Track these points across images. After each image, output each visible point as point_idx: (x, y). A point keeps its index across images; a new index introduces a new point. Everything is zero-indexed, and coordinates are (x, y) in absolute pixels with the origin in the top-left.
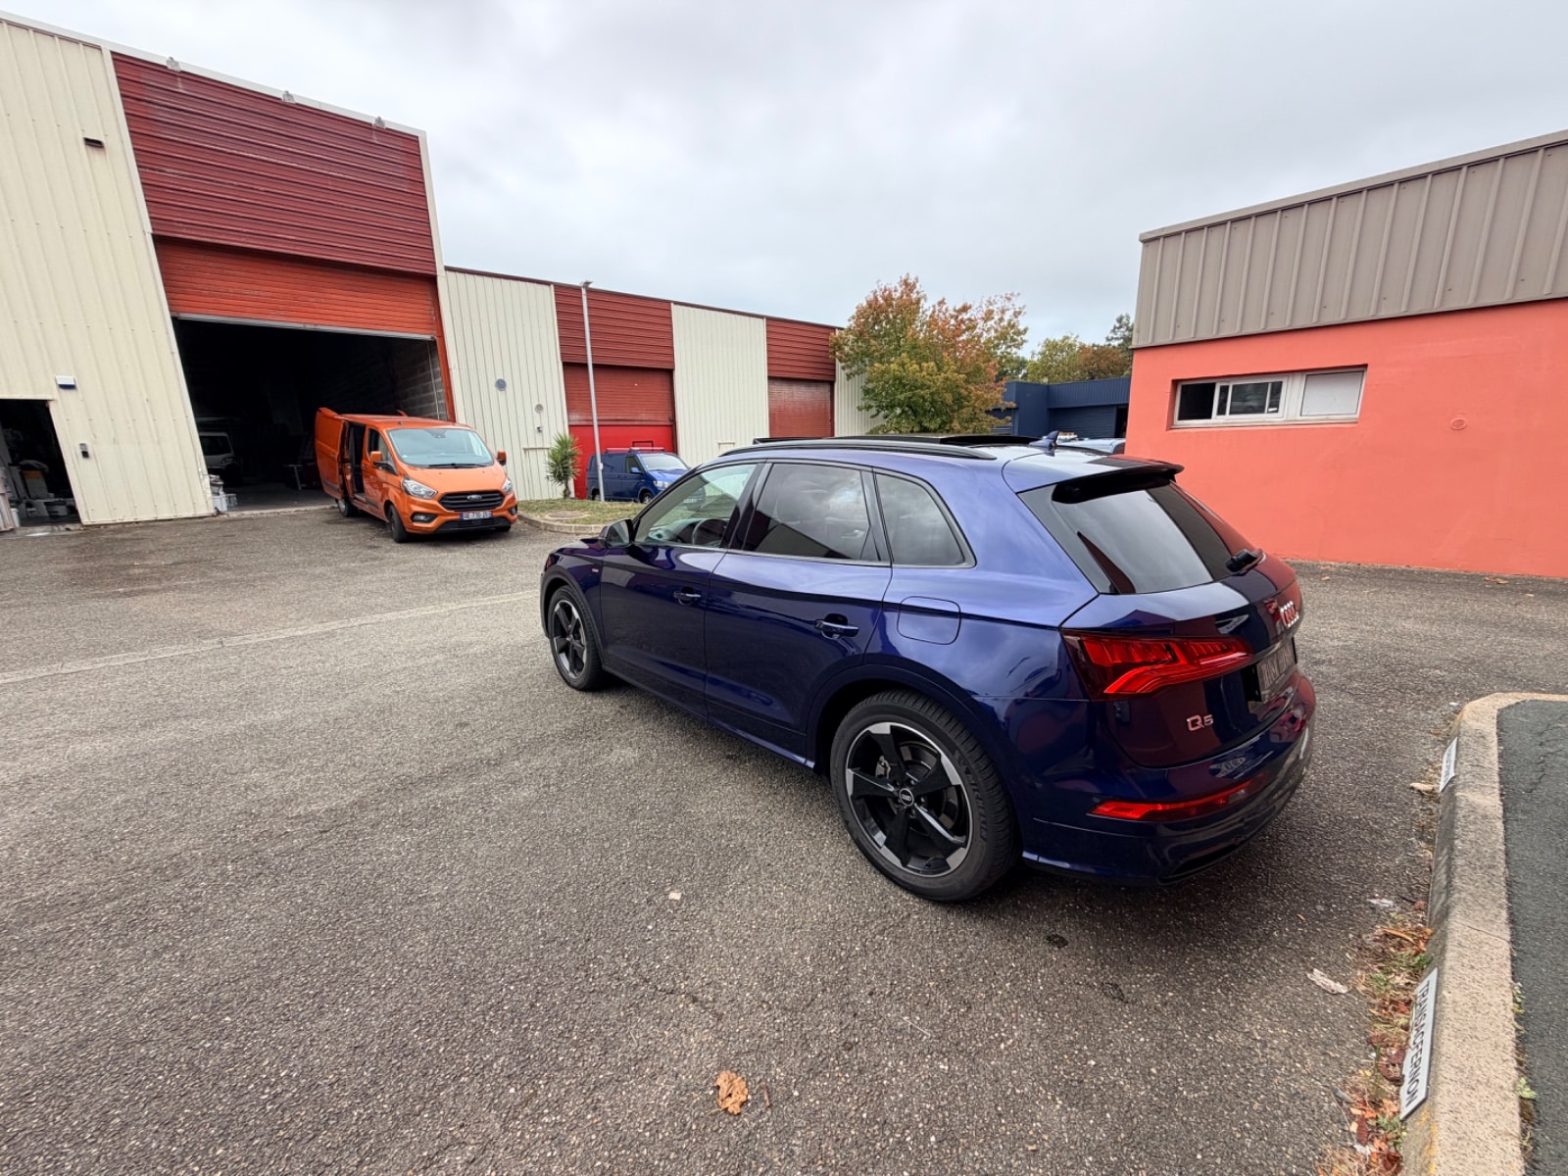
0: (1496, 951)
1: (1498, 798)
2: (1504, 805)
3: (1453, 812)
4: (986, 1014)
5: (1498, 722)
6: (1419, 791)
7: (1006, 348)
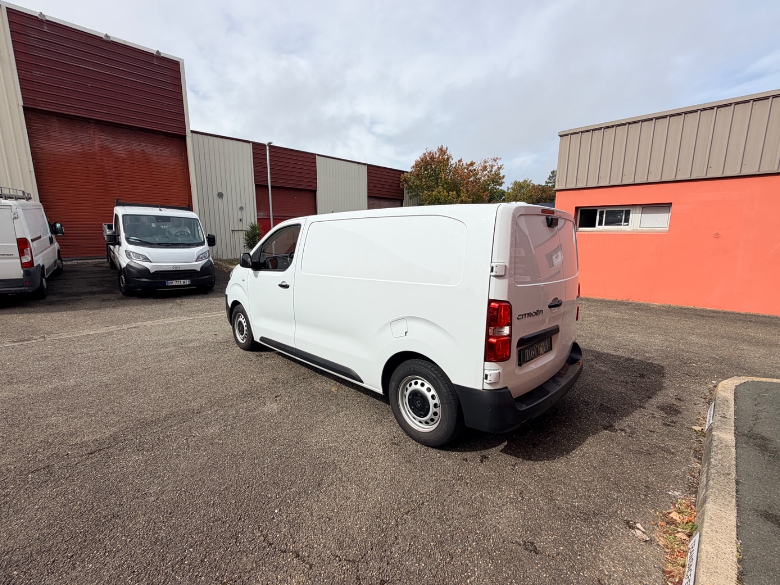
0: (729, 522)
1: (734, 435)
2: (736, 439)
3: (711, 443)
4: (461, 561)
5: (735, 393)
6: (695, 430)
7: (494, 186)
